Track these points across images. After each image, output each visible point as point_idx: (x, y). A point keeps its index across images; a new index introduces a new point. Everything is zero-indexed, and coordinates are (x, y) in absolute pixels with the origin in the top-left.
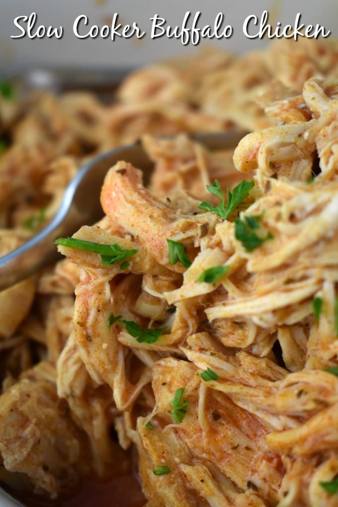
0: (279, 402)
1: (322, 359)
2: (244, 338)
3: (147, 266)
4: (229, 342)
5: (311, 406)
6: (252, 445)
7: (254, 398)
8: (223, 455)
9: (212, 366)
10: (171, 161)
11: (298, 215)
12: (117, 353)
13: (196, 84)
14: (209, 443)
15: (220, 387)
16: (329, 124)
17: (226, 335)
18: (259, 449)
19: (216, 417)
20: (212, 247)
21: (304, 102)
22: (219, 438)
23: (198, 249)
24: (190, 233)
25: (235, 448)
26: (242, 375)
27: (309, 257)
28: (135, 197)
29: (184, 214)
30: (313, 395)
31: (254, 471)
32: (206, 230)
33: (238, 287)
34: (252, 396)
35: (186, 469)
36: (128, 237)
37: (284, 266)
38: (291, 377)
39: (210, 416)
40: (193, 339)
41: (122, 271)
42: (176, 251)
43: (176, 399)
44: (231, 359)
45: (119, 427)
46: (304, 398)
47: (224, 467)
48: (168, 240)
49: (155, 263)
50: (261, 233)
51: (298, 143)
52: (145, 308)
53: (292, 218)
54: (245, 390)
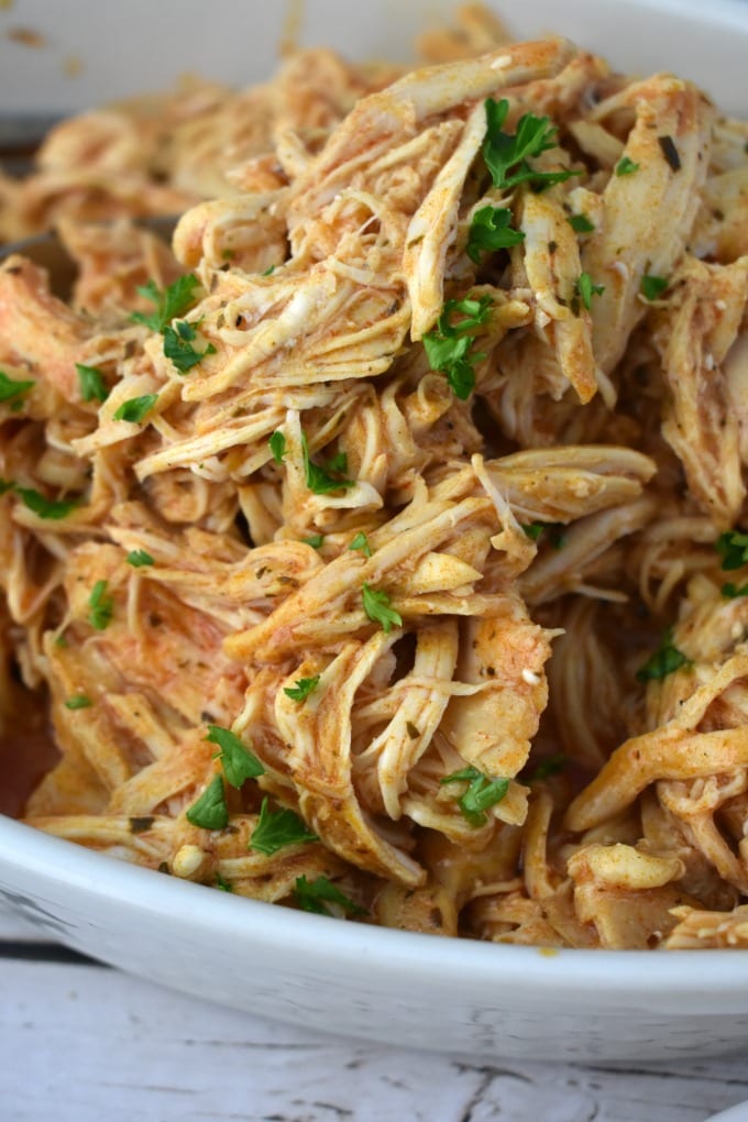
0: (234, 587)
1: (297, 526)
2: (193, 506)
3: (50, 406)
4: (174, 514)
5: (275, 588)
6: (206, 658)
7: (204, 588)
8: (167, 677)
9: (147, 547)
10: (102, 259)
11: (248, 318)
12: (10, 538)
13: (165, 140)
14: (145, 659)
15: (155, 574)
16: (303, 192)
17: (169, 505)
18: (217, 664)
19: (156, 621)
20: (139, 373)
21: (278, 162)
22: (159, 651)
23: (120, 378)
24: (110, 355)
25: (183, 666)
26: (191, 558)
27: (263, 376)
28: (33, 307)
29: (104, 329)
30: (278, 573)
31: (211, 697)
32: (133, 350)
33: (175, 428)
34: (201, 584)
35: (114, 700)
36: (24, 367)
37: (232, 391)
38: (254, 554)
39: (146, 621)
40: (120, 510)
41: (15, 415)
42: (90, 380)
43: (94, 597)
44: (176, 538)
45: (23, 657)
46: (266, 577)
47: (169, 694)
48: (78, 366)
49: (62, 403)
50: (199, 345)
51: (261, 221)
52: (52, 471)
53: (240, 322)
54: (191, 577)
